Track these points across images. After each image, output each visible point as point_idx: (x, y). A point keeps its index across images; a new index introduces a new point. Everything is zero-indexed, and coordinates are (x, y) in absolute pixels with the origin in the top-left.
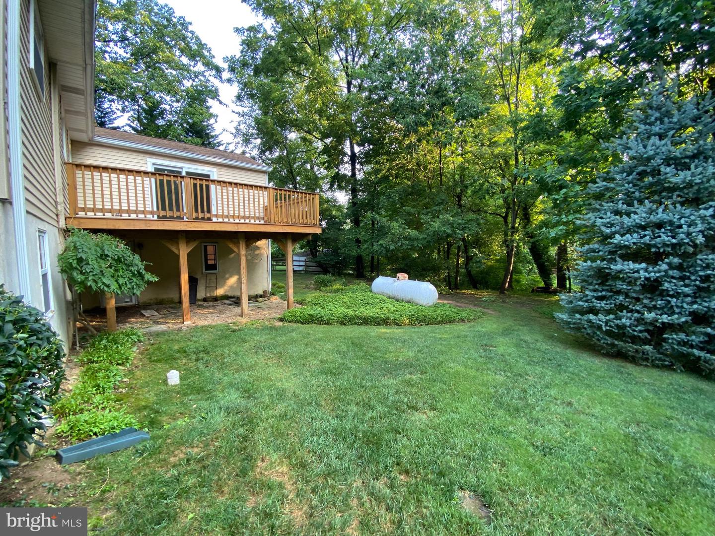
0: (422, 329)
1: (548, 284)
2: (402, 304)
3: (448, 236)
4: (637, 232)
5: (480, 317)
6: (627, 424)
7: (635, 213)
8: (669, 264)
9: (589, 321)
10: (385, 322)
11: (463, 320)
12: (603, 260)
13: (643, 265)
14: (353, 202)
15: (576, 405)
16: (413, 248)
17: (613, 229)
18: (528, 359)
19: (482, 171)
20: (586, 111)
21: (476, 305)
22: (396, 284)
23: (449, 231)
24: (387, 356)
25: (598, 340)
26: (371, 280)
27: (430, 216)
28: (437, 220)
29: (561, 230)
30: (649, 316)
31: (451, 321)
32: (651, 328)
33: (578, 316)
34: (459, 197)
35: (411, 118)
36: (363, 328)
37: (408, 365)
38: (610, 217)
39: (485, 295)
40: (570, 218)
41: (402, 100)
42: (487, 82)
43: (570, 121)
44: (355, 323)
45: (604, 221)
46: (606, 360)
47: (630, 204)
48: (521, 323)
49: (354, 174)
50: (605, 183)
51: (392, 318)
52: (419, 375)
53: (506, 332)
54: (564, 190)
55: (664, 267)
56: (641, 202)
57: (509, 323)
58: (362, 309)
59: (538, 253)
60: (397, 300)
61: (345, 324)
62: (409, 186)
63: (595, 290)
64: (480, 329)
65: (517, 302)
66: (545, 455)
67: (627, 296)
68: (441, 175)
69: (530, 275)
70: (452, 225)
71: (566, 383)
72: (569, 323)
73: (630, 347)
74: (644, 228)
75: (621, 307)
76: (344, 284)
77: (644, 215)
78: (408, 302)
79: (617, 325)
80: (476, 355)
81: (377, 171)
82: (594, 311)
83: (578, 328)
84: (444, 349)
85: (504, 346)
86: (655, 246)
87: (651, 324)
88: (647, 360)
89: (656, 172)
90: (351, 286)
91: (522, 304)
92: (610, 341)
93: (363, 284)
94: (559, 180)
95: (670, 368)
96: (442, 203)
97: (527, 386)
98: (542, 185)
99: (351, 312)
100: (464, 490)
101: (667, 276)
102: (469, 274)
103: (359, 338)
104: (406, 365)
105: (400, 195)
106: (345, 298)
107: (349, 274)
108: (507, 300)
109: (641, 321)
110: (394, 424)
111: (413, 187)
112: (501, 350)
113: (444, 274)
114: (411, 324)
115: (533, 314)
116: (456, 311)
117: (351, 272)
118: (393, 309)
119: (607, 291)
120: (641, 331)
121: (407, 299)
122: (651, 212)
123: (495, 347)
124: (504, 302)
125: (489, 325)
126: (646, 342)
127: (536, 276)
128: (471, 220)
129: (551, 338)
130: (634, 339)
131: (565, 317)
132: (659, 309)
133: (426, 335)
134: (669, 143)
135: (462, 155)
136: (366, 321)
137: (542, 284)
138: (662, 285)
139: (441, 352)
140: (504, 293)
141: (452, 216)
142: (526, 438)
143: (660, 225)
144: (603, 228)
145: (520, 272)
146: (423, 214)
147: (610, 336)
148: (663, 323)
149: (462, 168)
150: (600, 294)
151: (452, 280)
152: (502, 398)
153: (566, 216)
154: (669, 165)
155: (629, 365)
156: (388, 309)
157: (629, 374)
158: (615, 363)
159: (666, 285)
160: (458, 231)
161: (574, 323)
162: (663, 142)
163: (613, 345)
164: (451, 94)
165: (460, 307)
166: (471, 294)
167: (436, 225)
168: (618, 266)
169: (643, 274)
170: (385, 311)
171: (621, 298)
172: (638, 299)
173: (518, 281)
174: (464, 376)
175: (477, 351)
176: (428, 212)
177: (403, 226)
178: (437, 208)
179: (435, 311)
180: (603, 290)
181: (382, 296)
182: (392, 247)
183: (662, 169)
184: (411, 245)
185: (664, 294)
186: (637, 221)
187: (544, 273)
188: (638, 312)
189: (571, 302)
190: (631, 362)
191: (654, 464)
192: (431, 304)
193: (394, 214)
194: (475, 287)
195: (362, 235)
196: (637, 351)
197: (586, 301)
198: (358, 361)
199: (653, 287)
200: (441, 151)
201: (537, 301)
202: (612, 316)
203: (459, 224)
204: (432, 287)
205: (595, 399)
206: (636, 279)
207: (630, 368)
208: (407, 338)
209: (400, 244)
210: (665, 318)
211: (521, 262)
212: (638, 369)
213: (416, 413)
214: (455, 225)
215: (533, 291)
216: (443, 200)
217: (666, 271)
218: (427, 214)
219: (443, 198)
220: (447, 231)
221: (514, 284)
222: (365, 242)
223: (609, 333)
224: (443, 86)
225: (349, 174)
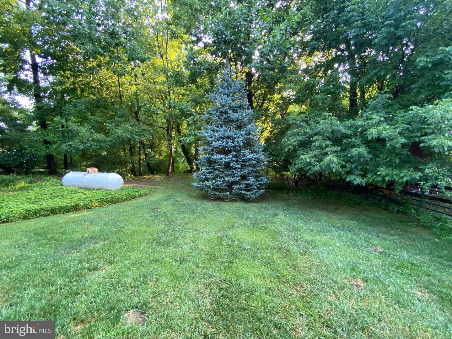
0: (110, 208)
1: (192, 168)
2: (93, 191)
3: (129, 140)
4: (221, 141)
5: (153, 192)
6: (219, 231)
7: (220, 131)
8: (232, 155)
9: (206, 185)
10: (76, 208)
11: (141, 196)
12: (209, 154)
13: (224, 156)
14: (37, 107)
15: (198, 229)
16: (101, 148)
17: (212, 139)
18: (178, 211)
19: (151, 99)
20: (199, 75)
21: (151, 185)
22: (86, 176)
23: (129, 136)
24: (73, 236)
25: (210, 193)
26: (61, 175)
27: (114, 124)
28: (120, 128)
29: (192, 138)
30: (227, 179)
31: (133, 197)
32: (228, 184)
33: (201, 183)
34: (136, 114)
35: (89, 47)
36: (51, 218)
37: (94, 238)
38: (211, 133)
39: (158, 177)
40: (196, 132)
41: (80, 29)
42: (149, 41)
43: (193, 79)
44: (41, 216)
45: (209, 134)
46: (213, 203)
47: (218, 127)
48: (177, 191)
49: (36, 81)
50: (208, 115)
51: (82, 204)
52: (103, 243)
53: (168, 198)
54: (192, 117)
55: (231, 156)
56: (222, 126)
57: (170, 192)
58: (50, 201)
59: (186, 151)
60: (89, 189)
61: (29, 219)
62: (94, 100)
63: (207, 169)
64: (152, 199)
65: (175, 180)
66: (181, 264)
67: (219, 171)
68: (121, 97)
69: (183, 164)
70: (131, 132)
71: (195, 219)
72: (197, 187)
73: (221, 194)
74: (223, 138)
75: (217, 176)
76: (31, 182)
77: (223, 132)
78: (99, 189)
79: (216, 185)
80: (147, 217)
81: (60, 83)
82: (207, 180)
83: (202, 189)
84: (125, 218)
85: (166, 207)
86: (227, 147)
87: (228, 182)
88: (227, 199)
89: (226, 113)
90: (39, 183)
91: (178, 180)
92: (214, 193)
93: (53, 180)
94: (189, 111)
95: (235, 200)
96: (122, 116)
97: (176, 227)
98: (182, 113)
99: (36, 207)
100: (129, 311)
101: (232, 160)
102: (148, 165)
103: (43, 228)
104: (91, 238)
105: (86, 105)
106: (31, 195)
107: (40, 172)
108: (170, 179)
109: (224, 181)
110: (74, 288)
111: (98, 101)
112: (164, 209)
113: (129, 166)
114: (100, 205)
115: (183, 185)
116: (136, 190)
117: (42, 170)
118: (84, 196)
119: (212, 169)
120: (225, 186)
121: (98, 187)
122: (225, 131)
123: (161, 208)
124: (169, 180)
125: (158, 196)
126: (227, 191)
127: (186, 164)
128: (145, 130)
129: (191, 196)
130: (223, 191)
131: (195, 184)
132: (230, 175)
133: (113, 211)
134: (230, 99)
135: (135, 85)
136: (53, 212)
137: (189, 169)
138: (230, 164)
139: (123, 221)
140: (169, 175)
141: (131, 126)
142: (172, 258)
143: (228, 138)
144: (208, 138)
145: (178, 162)
146: (108, 123)
147: (214, 191)
148: (232, 181)
149: (136, 95)
150: (209, 171)
151: (137, 170)
152: (160, 239)
153: (194, 131)
154: (231, 110)
155: (221, 202)
156: (79, 198)
157: (221, 207)
158: (216, 203)
159: (232, 164)
160: (136, 137)
161: (200, 187)
162: (228, 98)
163: (215, 194)
164: (122, 39)
165: (141, 187)
166: (149, 178)
167: (119, 132)
168: (214, 157)
169: (224, 160)
170: (75, 200)
171: (217, 172)
172: (223, 172)
173: (177, 168)
174: (137, 233)
175: (149, 213)
176: (112, 122)
177: (90, 130)
178: (119, 119)
179: (121, 192)
180: (210, 169)
181: (73, 188)
182: (81, 147)
183: (228, 111)
184: (100, 146)
185: (231, 168)
186: (221, 135)
187: (190, 162)
188: (223, 178)
189: (198, 176)
190: (222, 201)
191: (228, 247)
192: (118, 188)
193: (83, 120)
194: (153, 173)
195: (51, 137)
196: (224, 195)
197: (204, 175)
198: (41, 249)
199: (227, 166)
200: (119, 79)
201: (186, 177)
202: (214, 181)
203: (136, 132)
204: (118, 176)
205: (207, 223)
206: (222, 162)
207: (222, 204)
208: (95, 217)
209: (89, 145)
210: (232, 179)
211: (179, 157)
212: (225, 203)
213: (97, 272)
214: (133, 133)
215: (184, 172)
216: (124, 114)
217: (231, 158)
218: (112, 123)
219: (123, 112)
220: (128, 136)
221: (175, 169)
222: (55, 143)
223: (213, 189)
224: (115, 31)
225: (32, 81)
